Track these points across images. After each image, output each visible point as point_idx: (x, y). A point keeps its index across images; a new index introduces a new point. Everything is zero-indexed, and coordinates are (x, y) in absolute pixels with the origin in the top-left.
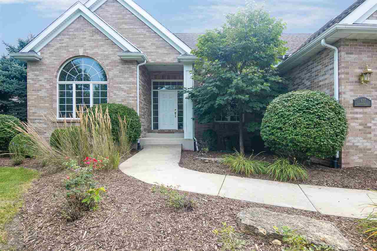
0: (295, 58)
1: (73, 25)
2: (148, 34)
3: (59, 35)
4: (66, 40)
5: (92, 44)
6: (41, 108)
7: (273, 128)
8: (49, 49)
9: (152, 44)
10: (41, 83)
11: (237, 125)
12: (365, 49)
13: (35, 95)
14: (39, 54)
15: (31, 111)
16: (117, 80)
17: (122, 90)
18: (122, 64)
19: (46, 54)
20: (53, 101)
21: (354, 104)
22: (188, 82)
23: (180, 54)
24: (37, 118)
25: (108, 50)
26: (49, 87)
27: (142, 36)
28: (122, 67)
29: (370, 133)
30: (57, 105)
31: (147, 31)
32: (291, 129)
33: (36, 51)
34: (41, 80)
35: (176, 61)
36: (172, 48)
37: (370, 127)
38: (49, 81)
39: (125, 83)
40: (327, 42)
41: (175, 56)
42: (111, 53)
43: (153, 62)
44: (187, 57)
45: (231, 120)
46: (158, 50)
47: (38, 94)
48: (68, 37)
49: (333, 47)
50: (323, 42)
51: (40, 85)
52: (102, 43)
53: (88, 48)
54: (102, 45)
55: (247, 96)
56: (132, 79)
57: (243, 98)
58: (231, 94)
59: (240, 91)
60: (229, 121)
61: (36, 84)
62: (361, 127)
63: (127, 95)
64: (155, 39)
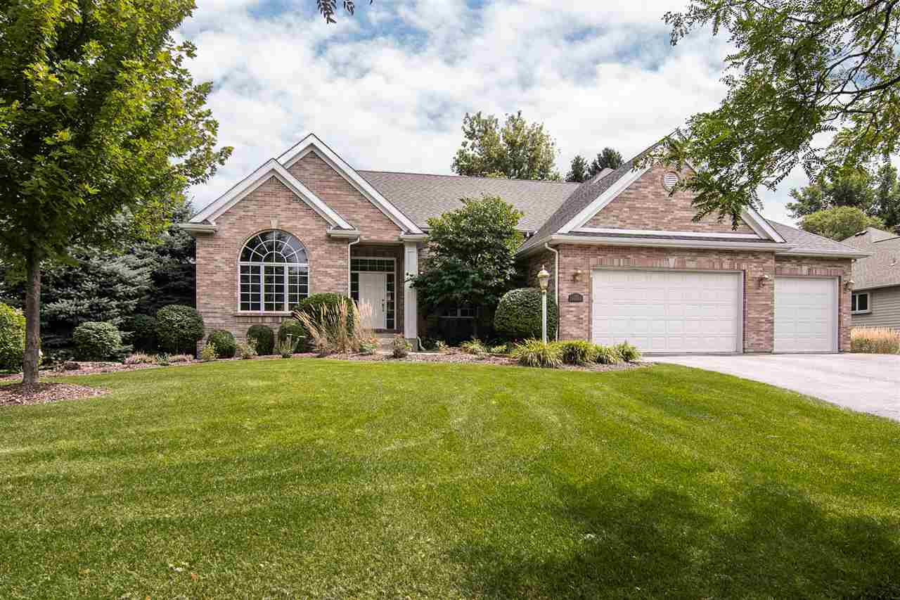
0: (531, 250)
1: (262, 188)
2: (360, 203)
3: (243, 200)
4: (252, 207)
5: (289, 214)
6: (217, 297)
7: (503, 318)
8: (228, 219)
9: (365, 216)
10: (216, 263)
11: (469, 321)
12: (579, 252)
13: (208, 280)
14: (214, 224)
15: (201, 301)
16: (323, 262)
17: (330, 275)
18: (330, 243)
19: (224, 226)
20: (235, 288)
21: (569, 299)
22: (412, 265)
23: (401, 230)
24: (210, 310)
25: (312, 224)
26: (228, 269)
27: (353, 205)
28: (330, 247)
29: (582, 324)
30: (239, 293)
31: (359, 200)
32: (515, 318)
33: (210, 220)
34: (216, 260)
35: (395, 240)
36: (391, 223)
37: (582, 319)
38: (228, 261)
39: (333, 266)
40: (549, 245)
41: (396, 233)
42: (315, 227)
43: (365, 239)
44: (410, 236)
45: (462, 315)
46: (373, 225)
47: (213, 278)
48: (255, 203)
49: (554, 250)
50: (546, 245)
51: (216, 266)
52: (302, 213)
53: (284, 219)
54: (302, 217)
55: (483, 290)
56: (341, 261)
57: (479, 291)
58: (467, 288)
59: (476, 285)
60: (459, 316)
61: (209, 265)
62: (575, 319)
63: (337, 282)
64: (370, 210)
